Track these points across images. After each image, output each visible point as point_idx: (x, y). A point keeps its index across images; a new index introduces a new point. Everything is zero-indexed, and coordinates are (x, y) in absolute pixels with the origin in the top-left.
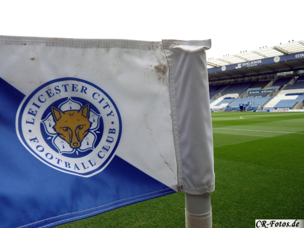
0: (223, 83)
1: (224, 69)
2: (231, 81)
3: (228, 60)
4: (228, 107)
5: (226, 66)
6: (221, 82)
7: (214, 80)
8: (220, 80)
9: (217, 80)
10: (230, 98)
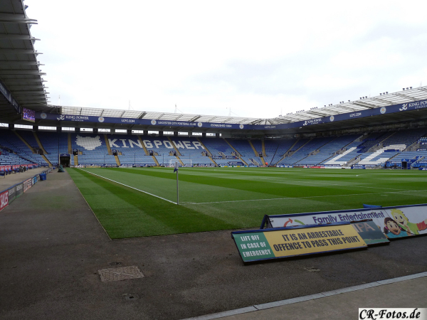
0: (388, 129)
1: (383, 111)
2: (398, 126)
3: (388, 100)
4: (387, 162)
5: (386, 107)
6: (384, 127)
7: (376, 125)
8: (383, 125)
9: (379, 125)
10: (393, 150)
